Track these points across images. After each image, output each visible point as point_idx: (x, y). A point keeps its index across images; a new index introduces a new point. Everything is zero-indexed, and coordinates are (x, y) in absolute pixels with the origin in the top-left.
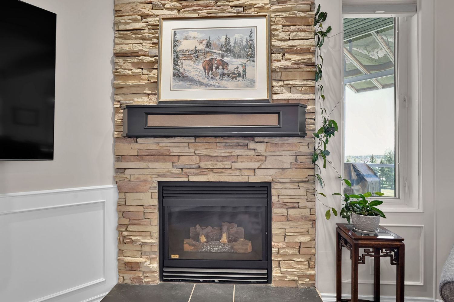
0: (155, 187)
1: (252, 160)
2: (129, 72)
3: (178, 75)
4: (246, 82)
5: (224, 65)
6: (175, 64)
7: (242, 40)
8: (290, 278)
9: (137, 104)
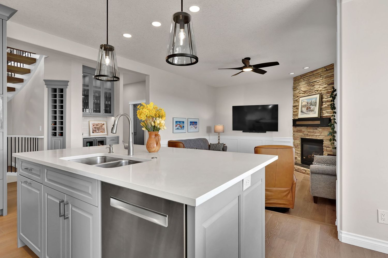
0: (300, 139)
1: (318, 133)
3: (302, 112)
4: (314, 112)
5: (310, 108)
6: (301, 108)
7: (314, 101)
9: (295, 118)
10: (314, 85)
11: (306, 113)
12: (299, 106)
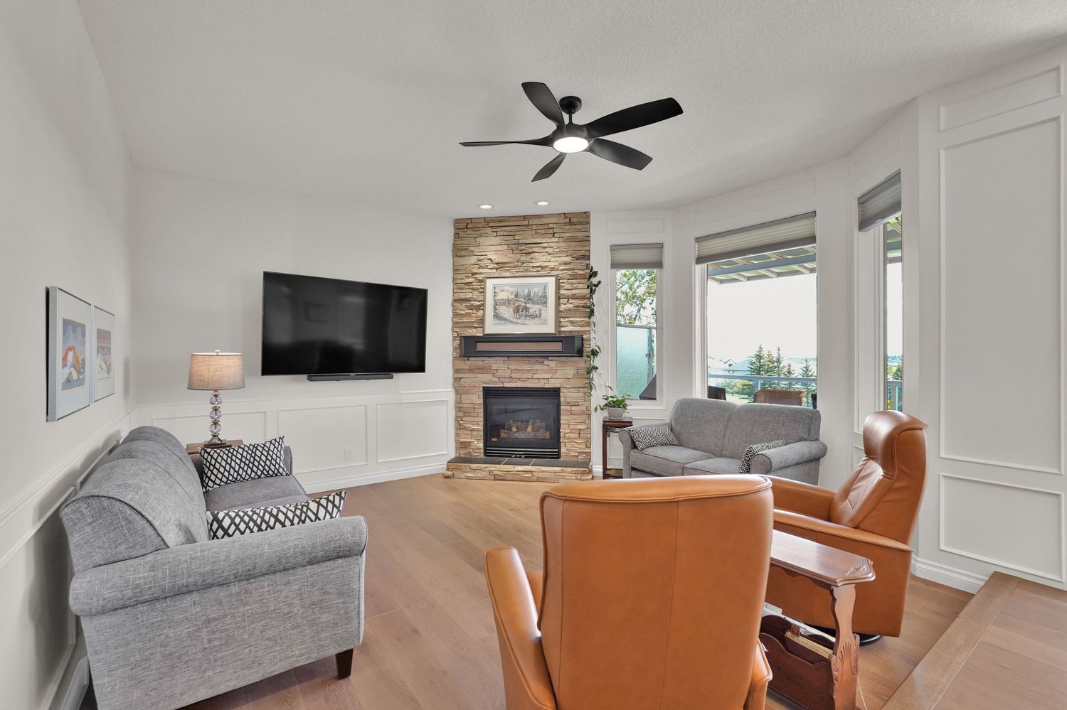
0: (481, 391)
1: (546, 372)
2: (464, 312)
3: (496, 316)
4: (541, 321)
5: (527, 309)
6: (495, 309)
7: (539, 292)
8: (572, 454)
9: (469, 335)
10: (533, 252)
11: (512, 322)
12: (484, 301)
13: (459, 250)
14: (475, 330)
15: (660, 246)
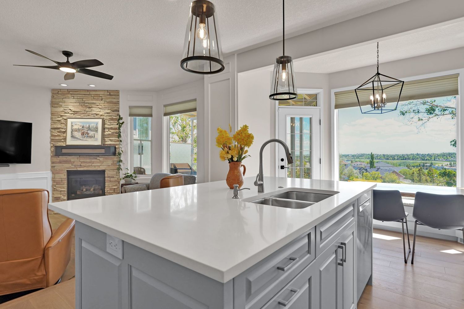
0: (66, 172)
1: (98, 163)
2: (56, 134)
3: (73, 137)
4: (94, 139)
5: (88, 134)
6: (72, 133)
7: (94, 126)
9: (59, 145)
10: (92, 107)
11: (80, 139)
12: (66, 129)
13: (54, 104)
14: (62, 143)
15: (151, 107)
